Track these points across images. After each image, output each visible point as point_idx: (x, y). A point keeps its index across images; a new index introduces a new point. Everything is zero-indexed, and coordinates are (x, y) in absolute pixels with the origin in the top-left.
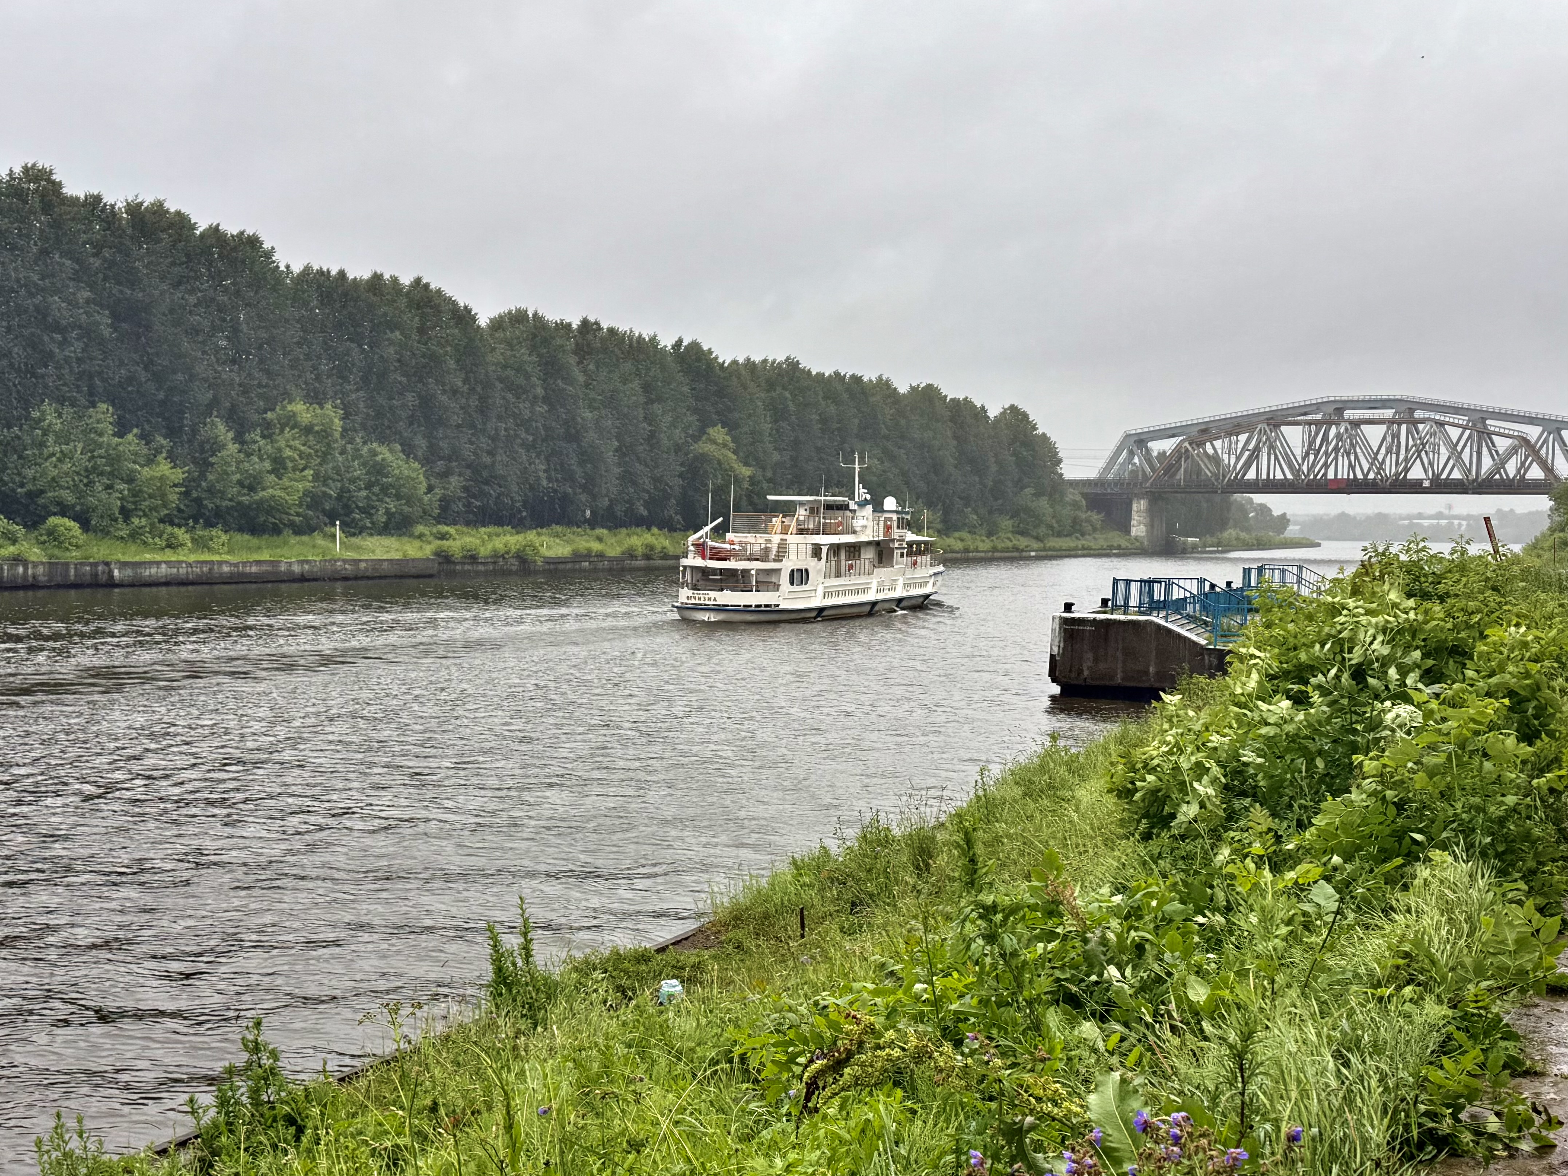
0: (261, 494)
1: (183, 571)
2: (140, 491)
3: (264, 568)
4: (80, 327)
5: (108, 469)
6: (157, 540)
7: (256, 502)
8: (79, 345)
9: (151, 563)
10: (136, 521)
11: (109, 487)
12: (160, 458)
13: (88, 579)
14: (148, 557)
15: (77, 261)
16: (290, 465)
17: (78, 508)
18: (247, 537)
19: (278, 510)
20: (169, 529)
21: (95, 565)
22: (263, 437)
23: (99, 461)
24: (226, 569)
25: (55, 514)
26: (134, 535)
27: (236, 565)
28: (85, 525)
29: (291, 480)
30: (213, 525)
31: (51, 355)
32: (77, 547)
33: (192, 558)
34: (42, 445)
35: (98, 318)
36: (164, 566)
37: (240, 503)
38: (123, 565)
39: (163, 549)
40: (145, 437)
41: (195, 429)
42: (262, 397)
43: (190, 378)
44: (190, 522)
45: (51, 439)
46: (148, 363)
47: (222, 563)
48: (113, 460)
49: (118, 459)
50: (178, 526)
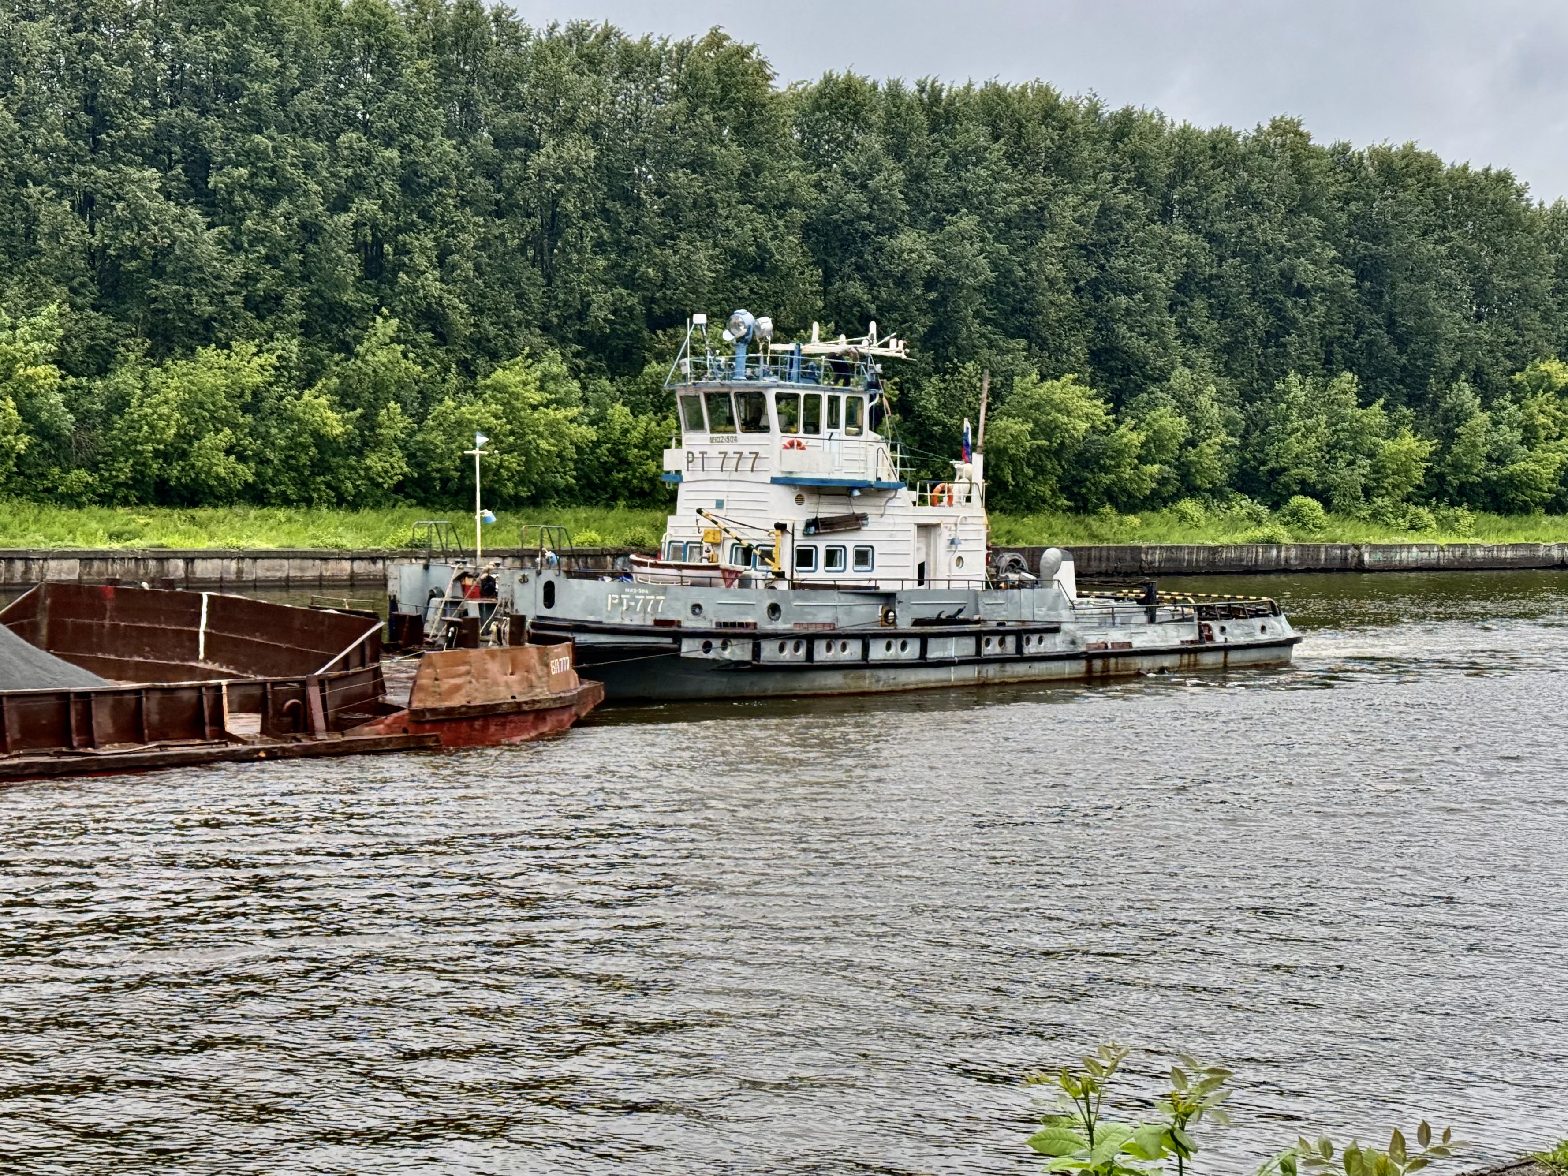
0: (1511, 468)
1: (1435, 555)
2: (1384, 467)
3: (1521, 553)
4: (1323, 290)
5: (1351, 443)
6: (1400, 521)
7: (1505, 477)
8: (1321, 310)
9: (1401, 546)
10: (1379, 501)
11: (1350, 463)
12: (1404, 430)
13: (1337, 564)
14: (1397, 539)
15: (1322, 218)
16: (1543, 433)
17: (1320, 486)
18: (1494, 517)
19: (1529, 486)
20: (1412, 508)
21: (1345, 548)
22: (1513, 402)
23: (1342, 435)
24: (1479, 553)
25: (1295, 493)
26: (1376, 516)
27: (1490, 550)
28: (1328, 505)
29: (1544, 451)
30: (1460, 505)
31: (1294, 321)
32: (1321, 528)
33: (1444, 540)
34: (1286, 418)
35: (1342, 278)
36: (1415, 549)
37: (1486, 479)
38: (1372, 548)
39: (1406, 530)
40: (1390, 408)
41: (1439, 397)
42: (1508, 357)
43: (1436, 339)
44: (1434, 501)
45: (1295, 412)
46: (1391, 324)
47: (1474, 546)
48: (1355, 434)
49: (1361, 432)
50: (1423, 505)
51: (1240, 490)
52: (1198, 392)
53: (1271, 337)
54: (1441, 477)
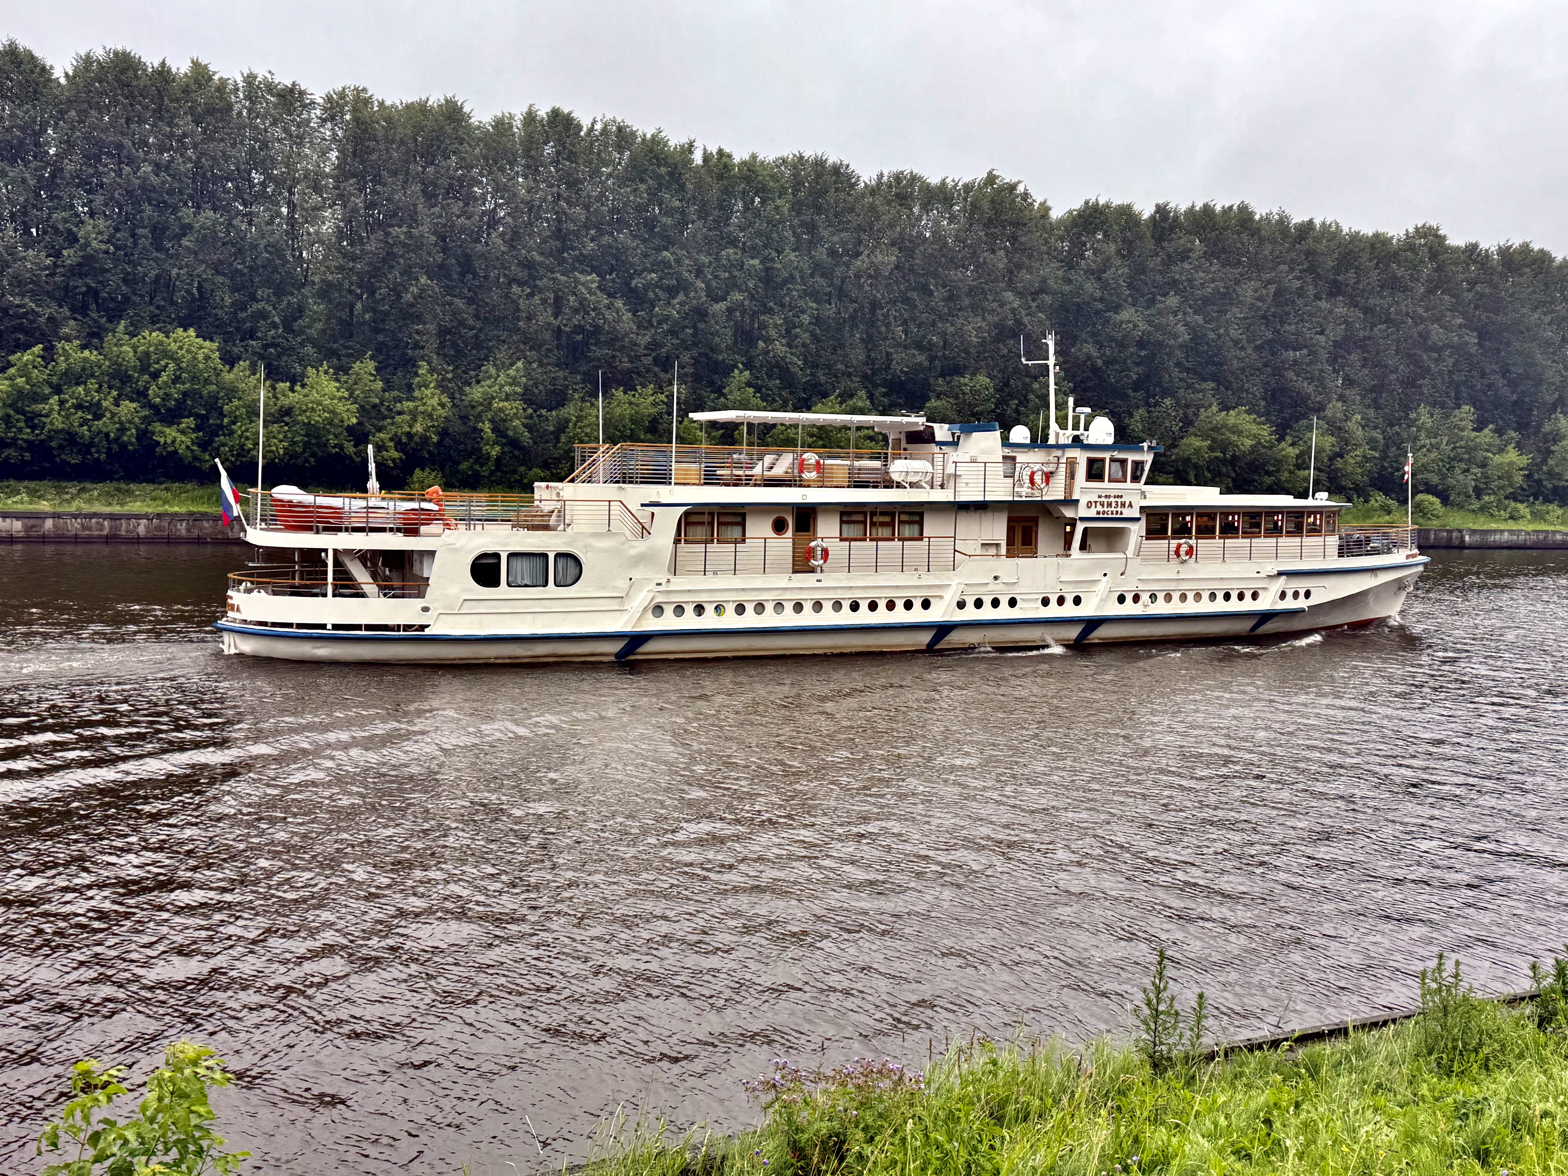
1: (1522, 538)
2: (1491, 474)
4: (1452, 347)
5: (1466, 457)
6: (1502, 513)
8: (1450, 361)
9: (1495, 531)
10: (1486, 498)
11: (1467, 471)
12: (1510, 448)
13: (1443, 542)
14: (1494, 526)
15: (1453, 296)
17: (1439, 487)
20: (1513, 504)
21: (1450, 532)
23: (1460, 451)
24: (1558, 537)
25: (1423, 492)
26: (1483, 509)
28: (1445, 500)
30: (1551, 502)
31: (1428, 370)
32: (1438, 517)
33: (1531, 528)
34: (1416, 439)
35: (1467, 338)
36: (1507, 533)
38: (1473, 532)
39: (1504, 520)
40: (1499, 432)
41: (1541, 424)
43: (1539, 382)
44: (1531, 499)
45: (1423, 435)
46: (1505, 372)
47: (1556, 532)
48: (1469, 450)
49: (1475, 449)
50: (1522, 502)
51: (1380, 489)
52: (1347, 419)
53: (1410, 381)
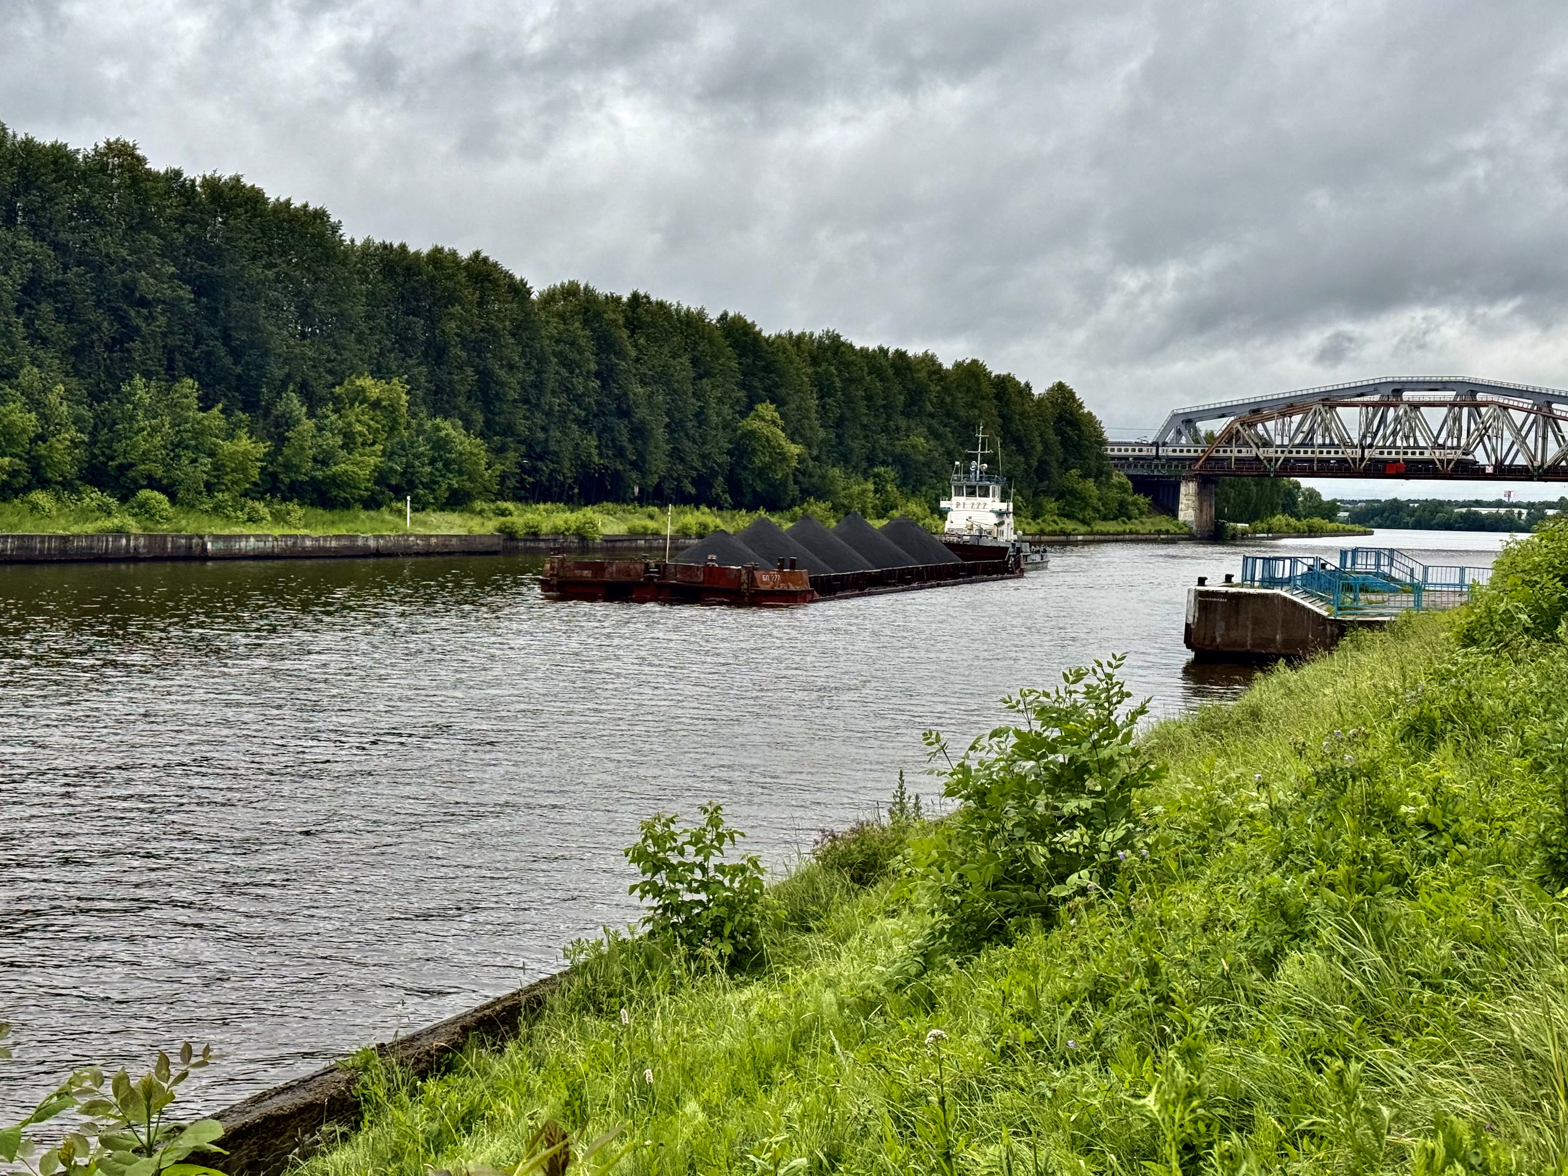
0: (334, 469)
1: (269, 544)
2: (223, 465)
3: (344, 542)
4: (164, 302)
5: (193, 443)
6: (239, 513)
7: (328, 477)
8: (162, 320)
9: (240, 537)
10: (220, 496)
11: (195, 461)
12: (241, 433)
13: (182, 552)
14: (237, 530)
15: (160, 236)
16: (360, 440)
17: (165, 482)
18: (320, 511)
19: (349, 485)
20: (250, 502)
21: (189, 538)
22: (335, 411)
23: (185, 435)
24: (308, 543)
25: (142, 487)
26: (218, 509)
27: (317, 539)
28: (173, 498)
29: (361, 455)
30: (291, 500)
31: (137, 330)
32: (168, 519)
33: (277, 531)
34: (132, 418)
35: (181, 293)
36: (252, 539)
37: (313, 478)
38: (216, 538)
39: (244, 522)
40: (228, 412)
41: (271, 404)
42: (330, 372)
43: (266, 353)
44: (268, 496)
45: (140, 413)
46: (226, 338)
47: (304, 537)
48: (198, 434)
49: (202, 433)
50: (258, 500)
51: (91, 483)
52: (46, 390)
53: (117, 343)
54: (274, 476)
